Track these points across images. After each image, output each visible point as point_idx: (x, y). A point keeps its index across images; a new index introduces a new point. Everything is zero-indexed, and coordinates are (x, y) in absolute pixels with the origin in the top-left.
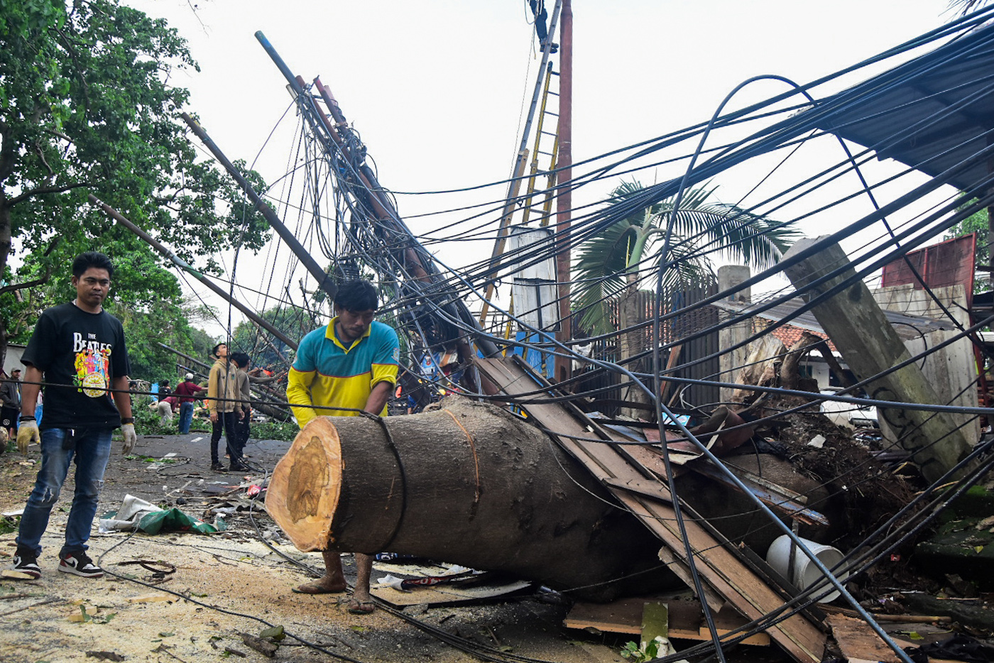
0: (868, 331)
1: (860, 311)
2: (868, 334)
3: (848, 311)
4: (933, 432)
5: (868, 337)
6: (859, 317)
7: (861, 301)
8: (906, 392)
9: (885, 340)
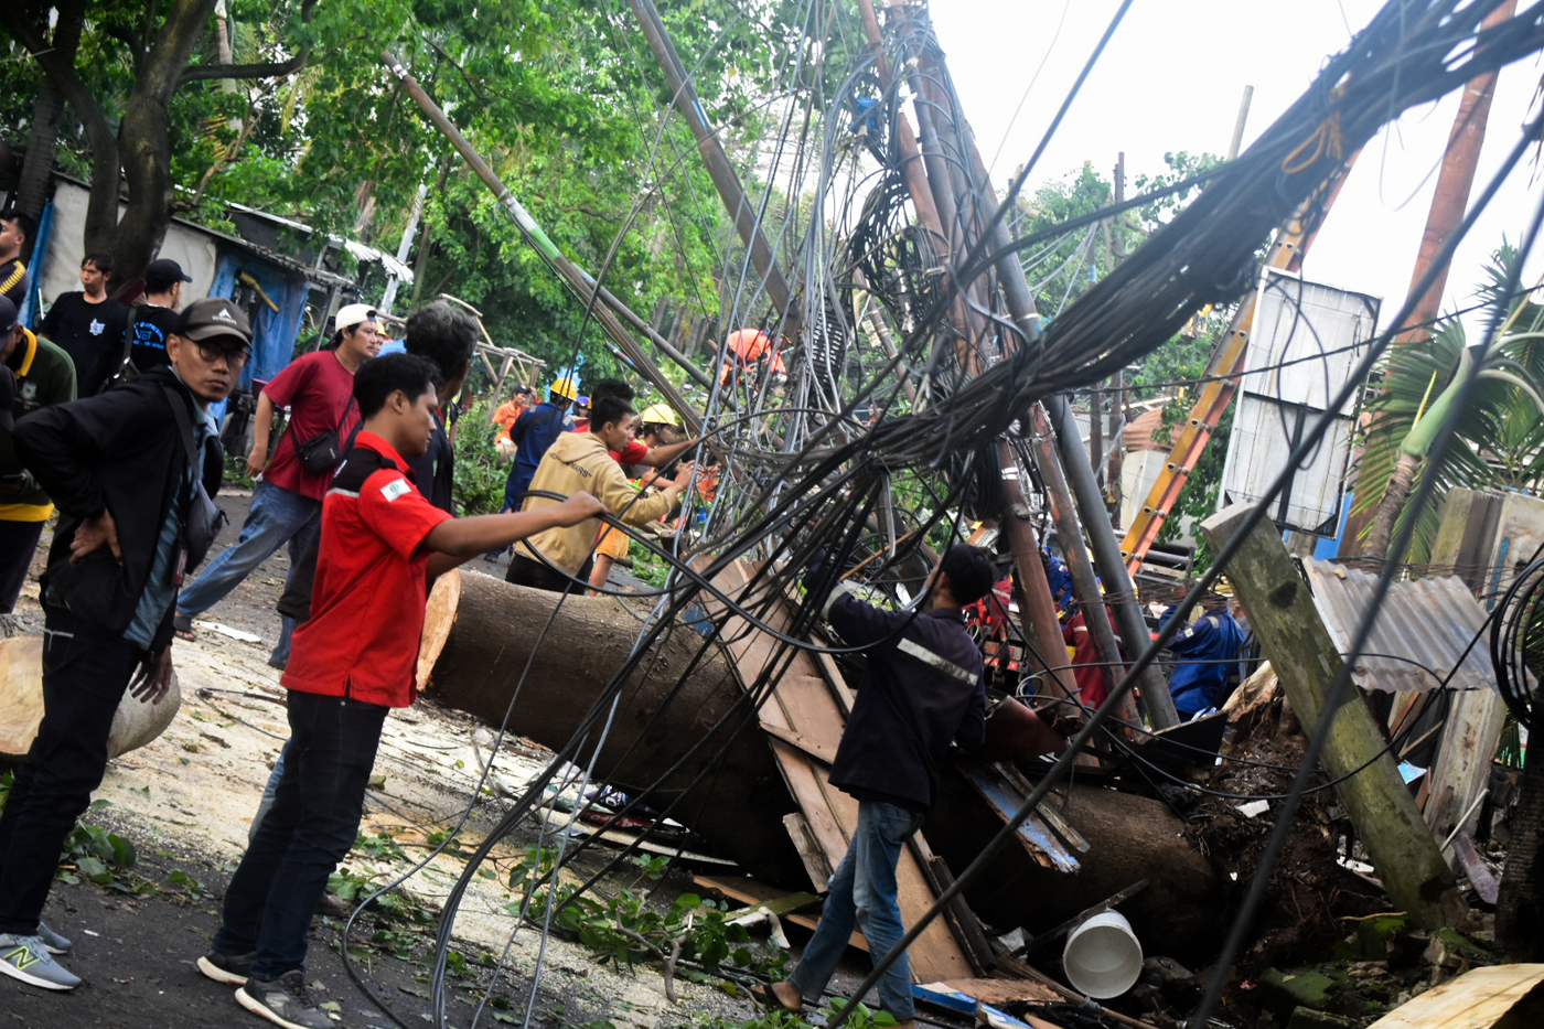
0: (1293, 655)
1: (1285, 623)
2: (1292, 659)
3: (1262, 617)
4: (1380, 831)
5: (1291, 662)
6: (1281, 631)
7: (1291, 609)
8: (1344, 758)
9: (1321, 673)
